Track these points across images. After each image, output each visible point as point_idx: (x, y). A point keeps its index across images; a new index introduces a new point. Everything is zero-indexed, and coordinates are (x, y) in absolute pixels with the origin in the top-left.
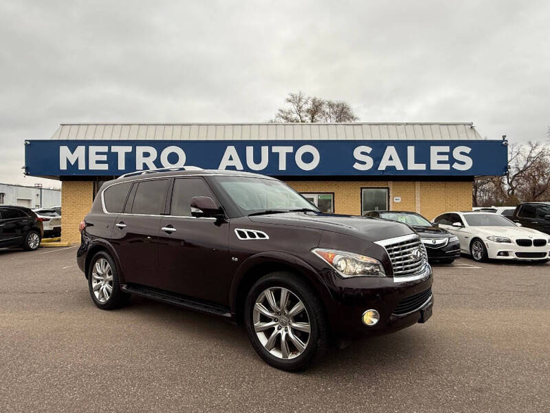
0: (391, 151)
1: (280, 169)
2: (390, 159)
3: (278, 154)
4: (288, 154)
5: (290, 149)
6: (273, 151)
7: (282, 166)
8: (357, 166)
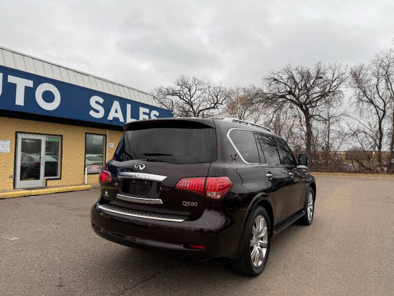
0: (116, 105)
1: (17, 103)
2: (116, 112)
3: (15, 85)
4: (27, 88)
5: (30, 84)
6: (9, 80)
7: (20, 100)
8: (92, 113)
